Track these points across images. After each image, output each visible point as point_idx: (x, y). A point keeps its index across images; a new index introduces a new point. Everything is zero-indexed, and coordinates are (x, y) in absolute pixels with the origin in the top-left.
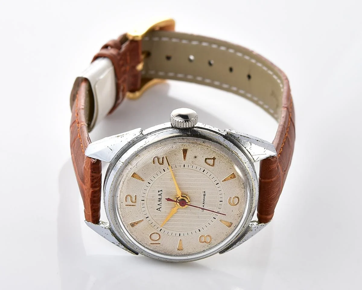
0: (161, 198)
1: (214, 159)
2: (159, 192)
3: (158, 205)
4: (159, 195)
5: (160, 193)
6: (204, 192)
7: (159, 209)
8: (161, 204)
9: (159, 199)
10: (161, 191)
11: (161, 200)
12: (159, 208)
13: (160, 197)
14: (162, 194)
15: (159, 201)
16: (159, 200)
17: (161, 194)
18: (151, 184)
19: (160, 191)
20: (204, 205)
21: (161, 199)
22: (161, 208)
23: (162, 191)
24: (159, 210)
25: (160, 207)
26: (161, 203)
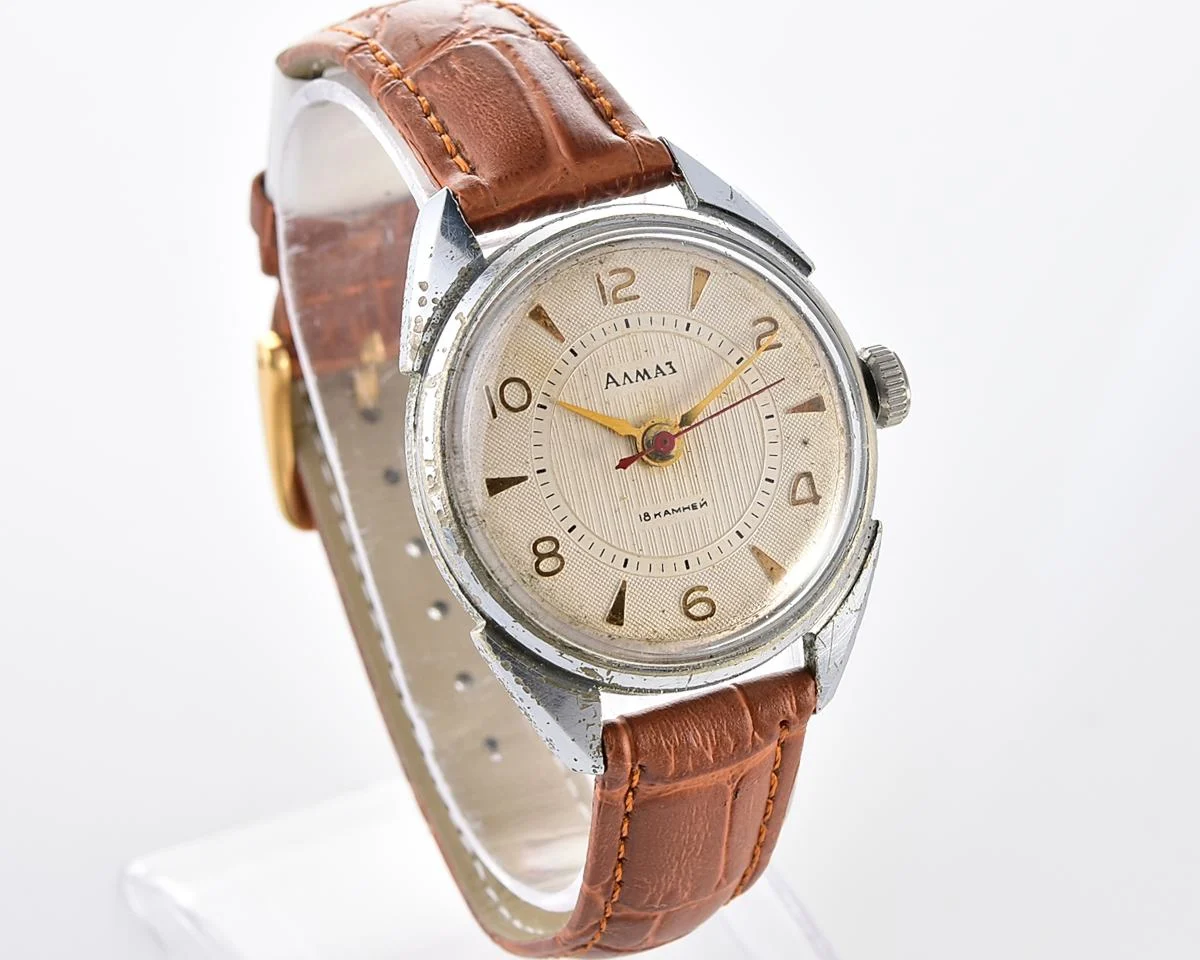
0: (649, 378)
1: (815, 499)
2: (667, 364)
3: (626, 375)
4: (658, 367)
5: (666, 369)
6: (705, 503)
7: (610, 380)
8: (631, 382)
9: (645, 370)
10: (671, 371)
11: (643, 379)
12: (615, 381)
13: (652, 374)
15: (638, 373)
16: (642, 373)
17: (662, 372)
18: (684, 333)
19: (671, 367)
20: (662, 514)
21: (646, 377)
22: (618, 385)
23: (674, 371)
24: (608, 383)
25: (621, 382)
26: (634, 379)
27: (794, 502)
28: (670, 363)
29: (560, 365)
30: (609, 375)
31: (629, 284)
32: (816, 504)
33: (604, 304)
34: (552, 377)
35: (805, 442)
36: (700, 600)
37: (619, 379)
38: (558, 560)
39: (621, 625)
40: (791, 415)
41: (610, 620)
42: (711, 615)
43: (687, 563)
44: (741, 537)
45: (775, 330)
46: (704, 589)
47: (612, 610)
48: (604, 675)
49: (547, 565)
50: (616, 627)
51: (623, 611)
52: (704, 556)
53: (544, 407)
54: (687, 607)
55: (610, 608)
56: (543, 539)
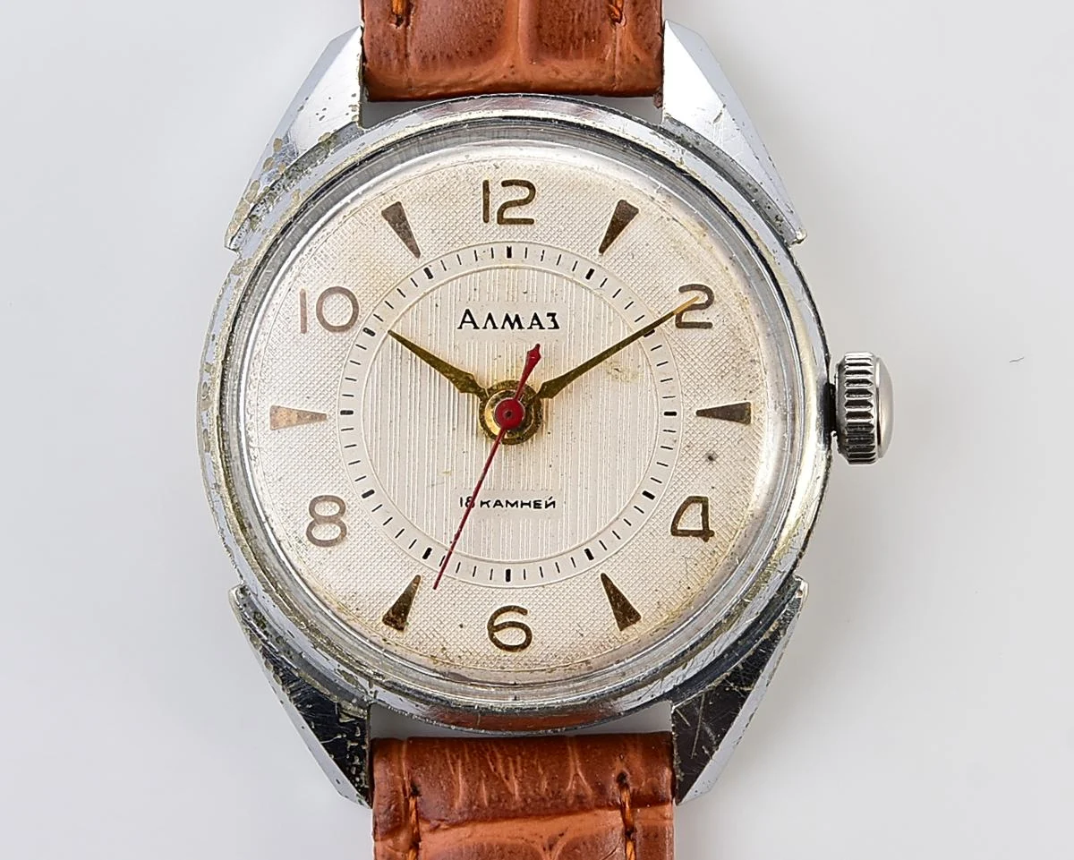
0: (520, 327)
1: (705, 534)
2: (549, 315)
3: (490, 317)
4: (536, 317)
5: (546, 322)
7: (468, 319)
8: (495, 327)
9: (517, 316)
10: (553, 326)
11: (512, 327)
12: (473, 321)
13: (526, 323)
14: (541, 328)
15: (507, 318)
16: (512, 320)
17: (539, 323)
18: (584, 282)
19: (553, 320)
20: (491, 505)
21: (516, 325)
22: (476, 327)
23: (556, 327)
24: (463, 321)
25: (480, 325)
26: (499, 325)
27: (675, 532)
28: (553, 315)
29: (406, 286)
30: (468, 312)
31: (526, 201)
32: (706, 540)
33: (486, 220)
34: (394, 298)
35: (711, 458)
36: (513, 624)
37: (480, 319)
38: (338, 528)
39: (401, 629)
40: (703, 419)
41: (388, 620)
42: (523, 647)
43: (508, 572)
44: (591, 557)
45: (708, 304)
46: (523, 612)
47: (393, 608)
48: (367, 686)
49: (325, 532)
50: (395, 631)
51: (406, 612)
52: (533, 571)
53: (372, 334)
54: (493, 628)
55: (390, 605)
56: (326, 498)
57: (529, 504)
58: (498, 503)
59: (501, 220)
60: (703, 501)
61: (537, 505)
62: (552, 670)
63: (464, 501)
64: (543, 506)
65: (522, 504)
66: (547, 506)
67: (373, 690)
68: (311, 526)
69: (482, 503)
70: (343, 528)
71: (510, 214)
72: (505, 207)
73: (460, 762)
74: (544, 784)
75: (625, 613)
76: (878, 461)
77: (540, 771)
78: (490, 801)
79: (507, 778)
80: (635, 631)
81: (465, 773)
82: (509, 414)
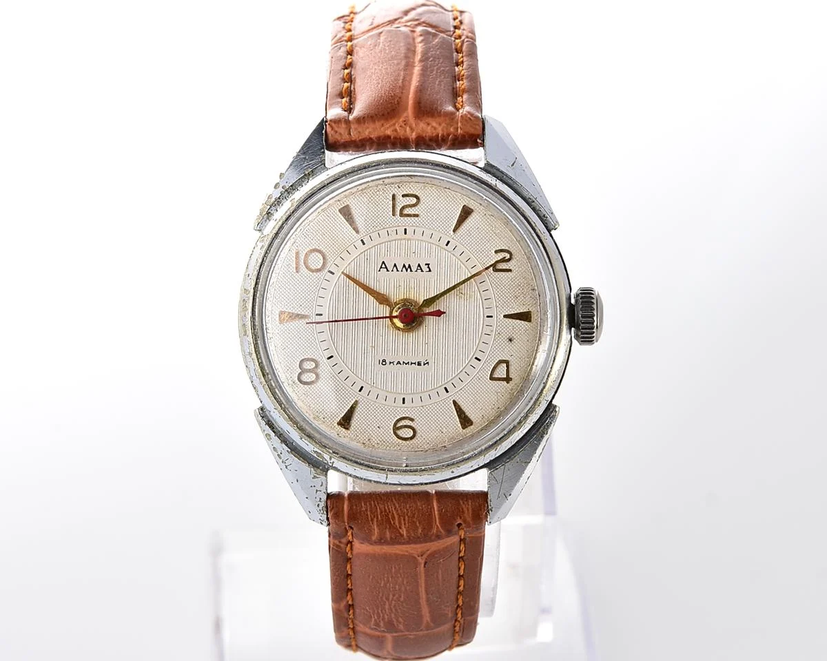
0: (411, 271)
1: (508, 379)
2: (426, 264)
3: (395, 265)
4: (419, 265)
5: (425, 268)
7: (383, 266)
8: (398, 271)
9: (409, 265)
10: (428, 270)
11: (407, 270)
12: (386, 268)
13: (414, 269)
14: (422, 271)
15: (404, 266)
16: (407, 267)
17: (421, 269)
18: (445, 247)
19: (428, 267)
20: (395, 363)
21: (409, 270)
22: (388, 271)
23: (430, 271)
24: (381, 267)
25: (390, 269)
26: (400, 270)
27: (492, 378)
28: (428, 264)
29: (351, 249)
30: (383, 262)
31: (414, 205)
32: (508, 383)
33: (394, 214)
34: (344, 255)
35: (510, 340)
36: (406, 426)
37: (390, 267)
38: (314, 375)
39: (347, 429)
40: (507, 320)
41: (340, 424)
42: (412, 438)
43: (404, 399)
44: (447, 391)
45: (509, 260)
46: (412, 420)
47: (343, 418)
48: (328, 459)
49: (308, 377)
50: (344, 430)
51: (350, 420)
52: (417, 398)
53: (333, 274)
54: (396, 429)
55: (341, 416)
56: (308, 360)
57: (415, 363)
58: (399, 363)
59: (402, 215)
60: (507, 362)
61: (419, 364)
62: (427, 451)
63: (381, 362)
64: (422, 364)
65: (412, 363)
66: (424, 364)
67: (332, 461)
68: (300, 374)
69: (390, 363)
70: (317, 376)
71: (406, 211)
72: (403, 208)
73: (375, 520)
74: (420, 531)
75: (465, 421)
76: (595, 343)
77: (418, 525)
78: (391, 538)
79: (400, 528)
80: (470, 430)
81: (378, 526)
82: (405, 316)
